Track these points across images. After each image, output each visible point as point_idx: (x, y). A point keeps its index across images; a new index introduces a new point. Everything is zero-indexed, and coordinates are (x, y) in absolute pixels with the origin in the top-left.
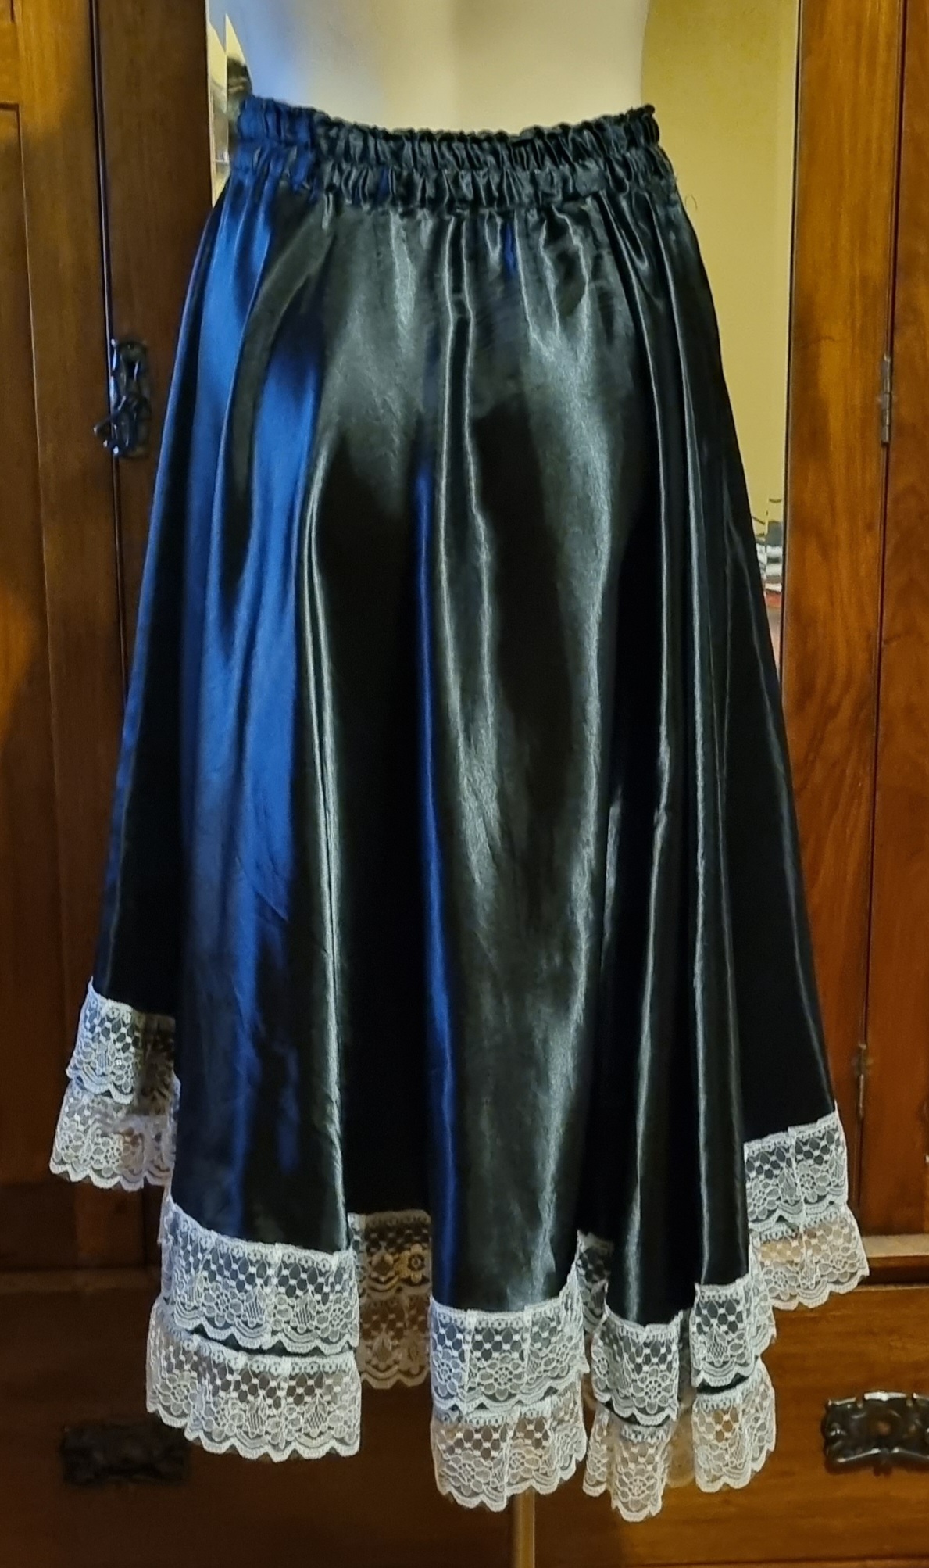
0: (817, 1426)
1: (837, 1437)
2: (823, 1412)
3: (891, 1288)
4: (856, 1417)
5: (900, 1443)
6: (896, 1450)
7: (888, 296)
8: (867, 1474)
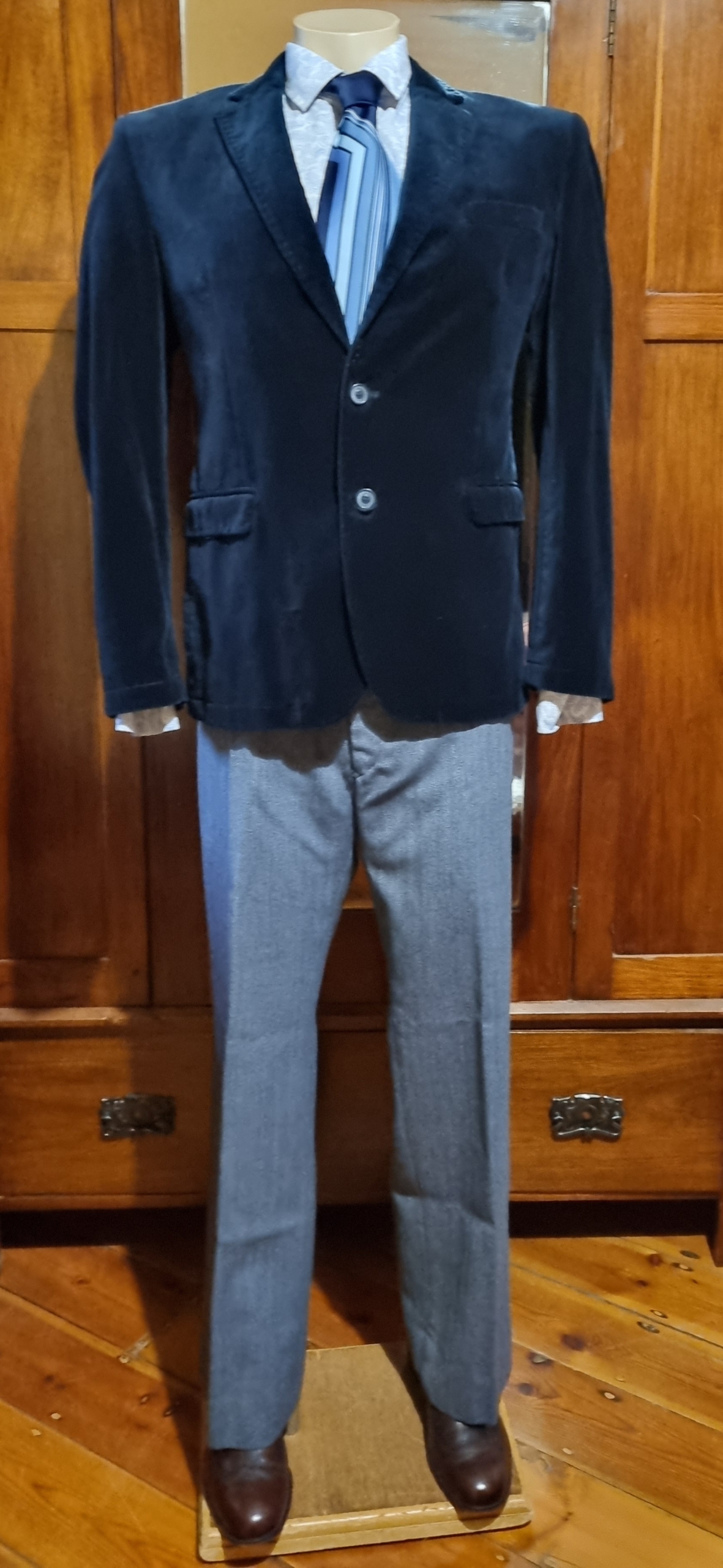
0: (546, 1114)
1: (559, 1119)
2: (549, 1105)
3: (591, 1032)
4: (570, 1108)
5: (597, 1125)
6: (594, 1129)
8: (577, 1142)
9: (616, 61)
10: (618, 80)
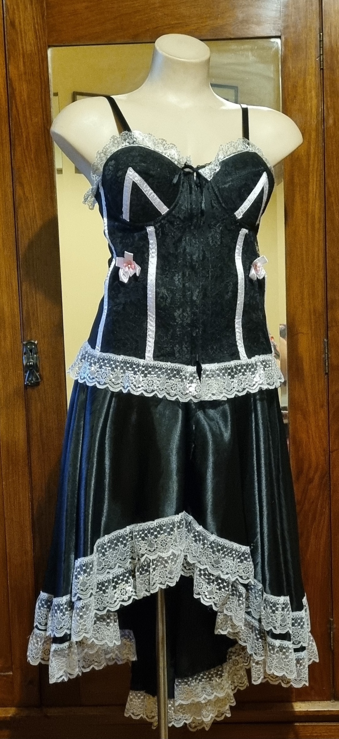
7: (325, 317)
9: (325, 71)
10: (327, 83)
